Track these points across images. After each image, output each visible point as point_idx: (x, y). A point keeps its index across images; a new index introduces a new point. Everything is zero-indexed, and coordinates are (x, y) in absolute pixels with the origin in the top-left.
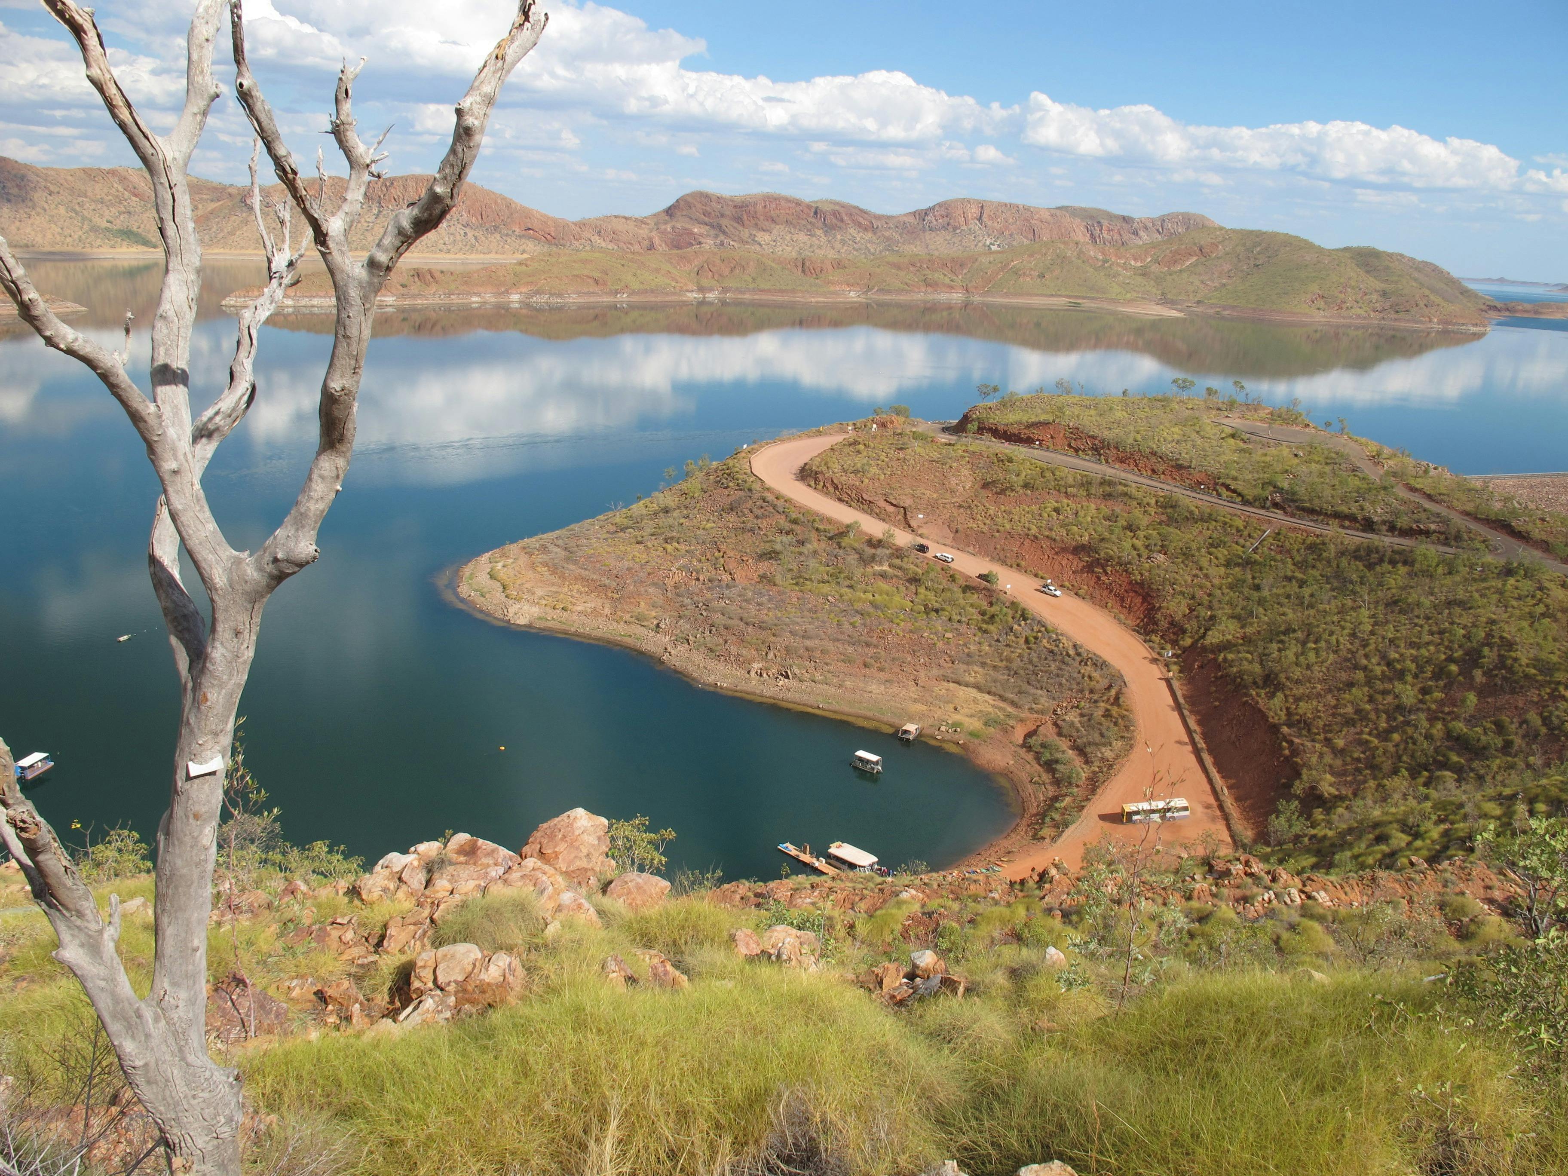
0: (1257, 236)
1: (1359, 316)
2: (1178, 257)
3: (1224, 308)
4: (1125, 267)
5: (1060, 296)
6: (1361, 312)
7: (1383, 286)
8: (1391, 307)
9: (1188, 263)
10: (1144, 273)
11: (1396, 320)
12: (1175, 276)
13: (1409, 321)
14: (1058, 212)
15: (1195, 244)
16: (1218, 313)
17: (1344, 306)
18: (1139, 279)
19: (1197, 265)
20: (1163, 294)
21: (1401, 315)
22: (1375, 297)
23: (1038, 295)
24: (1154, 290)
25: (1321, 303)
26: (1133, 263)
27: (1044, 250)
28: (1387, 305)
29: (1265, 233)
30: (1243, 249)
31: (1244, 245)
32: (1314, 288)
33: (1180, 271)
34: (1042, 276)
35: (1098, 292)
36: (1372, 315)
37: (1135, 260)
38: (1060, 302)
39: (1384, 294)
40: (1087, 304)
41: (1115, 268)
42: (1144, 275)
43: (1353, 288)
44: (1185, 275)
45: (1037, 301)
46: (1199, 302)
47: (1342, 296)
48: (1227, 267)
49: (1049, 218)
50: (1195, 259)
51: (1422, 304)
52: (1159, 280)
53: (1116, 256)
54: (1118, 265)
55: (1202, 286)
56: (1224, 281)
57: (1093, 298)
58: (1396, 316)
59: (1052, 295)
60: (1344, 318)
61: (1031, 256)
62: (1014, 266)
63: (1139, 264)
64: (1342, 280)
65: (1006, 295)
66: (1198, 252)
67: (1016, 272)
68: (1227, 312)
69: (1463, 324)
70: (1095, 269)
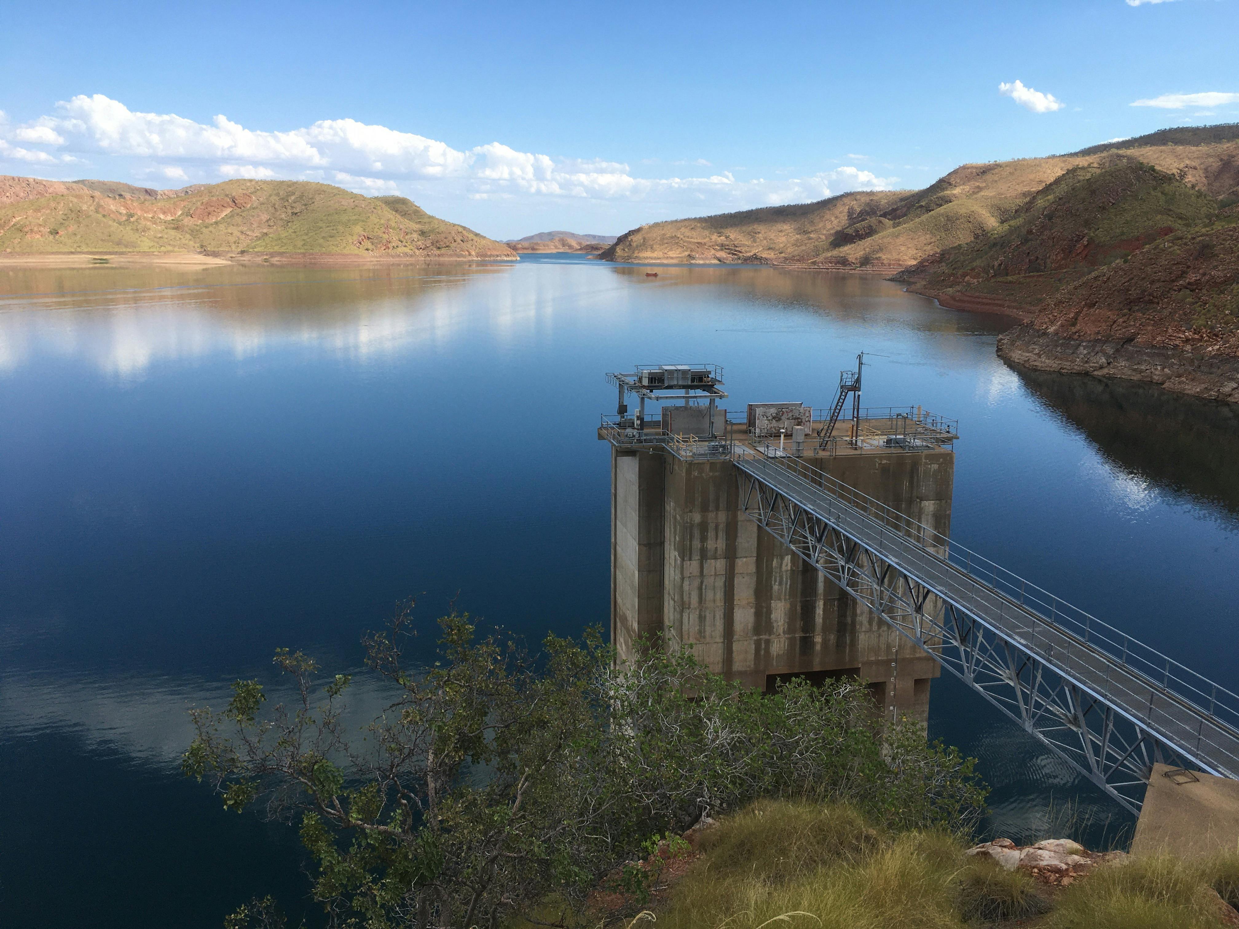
0: (289, 186)
1: (406, 254)
2: (211, 209)
3: (272, 255)
4: (153, 220)
5: (80, 253)
6: (406, 250)
7: (418, 226)
8: (433, 244)
9: (223, 215)
10: (177, 226)
11: (439, 255)
12: (211, 229)
13: (451, 256)
14: (75, 186)
15: (227, 196)
16: (266, 260)
17: (390, 245)
18: (173, 233)
19: (232, 216)
20: (202, 246)
21: (443, 251)
22: (415, 236)
23: (53, 253)
24: (191, 243)
25: (367, 244)
26: (162, 216)
27: (53, 205)
28: (428, 243)
29: (296, 183)
30: (277, 198)
31: (278, 194)
32: (358, 229)
33: (216, 223)
34: (54, 232)
35: (126, 246)
36: (417, 252)
37: (164, 213)
38: (81, 260)
39: (423, 233)
40: (115, 260)
41: (143, 222)
42: (177, 228)
43: (394, 229)
44: (222, 227)
45: (53, 261)
46: (243, 252)
47: (386, 236)
48: (264, 217)
49: (65, 192)
50: (229, 210)
51: (459, 240)
52: (195, 233)
53: (142, 210)
54: (145, 218)
55: (243, 237)
56: (265, 231)
57: (122, 253)
58: (438, 252)
59: (72, 253)
60: (393, 256)
61: (37, 210)
62: (18, 223)
63: (169, 218)
64: (382, 222)
65: (11, 255)
66: (231, 203)
67: (20, 229)
68: (276, 259)
69: (497, 256)
70: (120, 224)
